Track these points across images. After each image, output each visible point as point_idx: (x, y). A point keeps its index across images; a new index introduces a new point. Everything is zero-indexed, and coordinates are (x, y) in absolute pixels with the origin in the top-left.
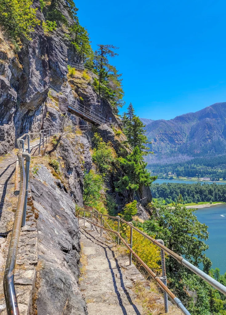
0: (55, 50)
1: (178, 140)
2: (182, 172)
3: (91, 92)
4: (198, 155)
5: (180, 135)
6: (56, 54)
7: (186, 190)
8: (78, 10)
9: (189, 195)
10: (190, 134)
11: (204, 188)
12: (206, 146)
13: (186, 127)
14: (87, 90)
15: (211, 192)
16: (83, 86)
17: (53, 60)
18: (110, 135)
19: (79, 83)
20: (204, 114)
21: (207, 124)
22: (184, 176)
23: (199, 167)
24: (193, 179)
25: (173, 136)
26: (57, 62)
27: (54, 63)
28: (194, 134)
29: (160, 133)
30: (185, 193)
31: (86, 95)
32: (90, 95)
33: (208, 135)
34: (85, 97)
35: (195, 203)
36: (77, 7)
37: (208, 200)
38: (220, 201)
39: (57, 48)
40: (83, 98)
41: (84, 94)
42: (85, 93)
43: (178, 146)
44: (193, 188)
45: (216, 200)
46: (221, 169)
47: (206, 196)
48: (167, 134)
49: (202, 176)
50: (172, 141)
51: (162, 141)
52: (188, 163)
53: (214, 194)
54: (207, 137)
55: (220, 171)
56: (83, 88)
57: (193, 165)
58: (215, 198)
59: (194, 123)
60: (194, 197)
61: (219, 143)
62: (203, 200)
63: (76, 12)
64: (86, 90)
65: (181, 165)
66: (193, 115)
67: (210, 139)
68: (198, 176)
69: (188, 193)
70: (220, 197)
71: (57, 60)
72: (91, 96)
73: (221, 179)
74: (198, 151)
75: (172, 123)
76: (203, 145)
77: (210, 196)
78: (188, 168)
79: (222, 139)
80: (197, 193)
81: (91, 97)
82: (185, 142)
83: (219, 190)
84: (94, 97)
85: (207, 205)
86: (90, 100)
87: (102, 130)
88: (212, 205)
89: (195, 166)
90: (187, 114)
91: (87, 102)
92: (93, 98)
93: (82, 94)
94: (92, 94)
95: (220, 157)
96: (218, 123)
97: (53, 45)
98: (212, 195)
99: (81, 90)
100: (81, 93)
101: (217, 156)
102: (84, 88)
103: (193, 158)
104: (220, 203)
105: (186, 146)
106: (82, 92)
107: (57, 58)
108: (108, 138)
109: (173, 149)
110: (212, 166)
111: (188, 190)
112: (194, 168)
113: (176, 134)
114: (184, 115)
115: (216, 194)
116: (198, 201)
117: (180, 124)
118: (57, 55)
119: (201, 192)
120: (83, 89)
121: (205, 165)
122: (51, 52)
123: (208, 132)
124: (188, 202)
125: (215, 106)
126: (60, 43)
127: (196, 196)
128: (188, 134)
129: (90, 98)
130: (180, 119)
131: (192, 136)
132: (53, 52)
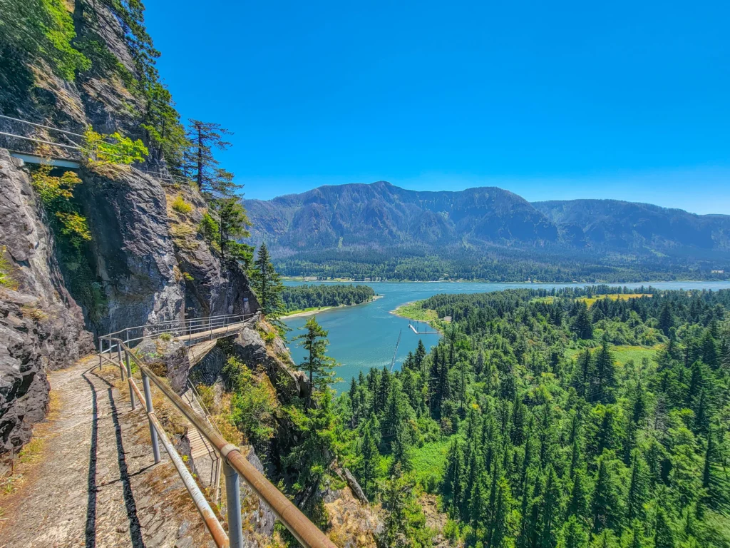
0: (140, 221)
1: (278, 229)
2: (283, 270)
3: (207, 258)
4: (303, 248)
5: (280, 223)
6: (144, 232)
7: (291, 294)
8: (159, 56)
9: (294, 301)
10: (293, 222)
11: (311, 291)
12: (312, 237)
13: (290, 212)
14: (199, 254)
15: (319, 295)
16: (188, 243)
17: (138, 252)
18: (259, 350)
19: (178, 237)
20: (309, 198)
21: (314, 211)
22: (287, 275)
23: (305, 264)
24: (297, 278)
25: (271, 223)
26: (149, 256)
27: (141, 259)
28: (297, 222)
29: (254, 218)
30: (290, 299)
31: (198, 268)
32: (208, 266)
33: (315, 225)
34: (196, 271)
35: (301, 310)
36: (156, 47)
37: (317, 305)
38: (330, 305)
39: (144, 212)
40: (192, 274)
41: (193, 265)
42: (196, 263)
43: (277, 236)
44: (298, 292)
45: (325, 305)
46: (329, 266)
47: (314, 300)
48: (263, 220)
49: (308, 275)
50: (270, 229)
51: (257, 229)
52: (292, 258)
53: (322, 298)
54: (314, 227)
55: (327, 268)
56: (189, 249)
57: (296, 261)
58: (325, 302)
59: (298, 208)
60: (300, 303)
61: (327, 235)
62: (310, 306)
63: (154, 59)
64: (197, 255)
65: (282, 262)
66: (297, 197)
67: (317, 229)
68: (303, 274)
69: (293, 298)
70: (329, 301)
71: (149, 248)
72: (211, 267)
73: (329, 278)
74: (302, 244)
75: (270, 206)
76: (308, 236)
77: (318, 301)
78: (291, 264)
79: (330, 231)
80: (303, 297)
81: (210, 270)
82: (287, 231)
83: (328, 293)
84: (215, 269)
85: (315, 311)
86: (209, 278)
87: (244, 346)
88: (321, 310)
89: (300, 263)
90: (290, 196)
91: (202, 283)
92: (215, 272)
93: (190, 264)
94: (211, 264)
95: (328, 252)
96: (326, 211)
97: (135, 207)
98: (321, 300)
99: (183, 255)
100: (187, 262)
101: (325, 250)
102: (191, 249)
103: (297, 252)
104: (329, 308)
105: (289, 238)
106: (189, 260)
107: (150, 242)
108: (254, 359)
109: (272, 241)
110: (319, 263)
111: (293, 295)
112: (298, 265)
113: (276, 220)
114: (285, 196)
115: (325, 298)
116: (305, 307)
117: (280, 208)
118: (148, 232)
119: (308, 297)
120: (188, 253)
121: (310, 261)
122: (129, 228)
123: (314, 220)
124: (294, 310)
125: (322, 189)
126: (151, 191)
127: (302, 302)
128: (290, 221)
129: (209, 274)
130: (280, 201)
131: (296, 224)
132: (134, 229)
